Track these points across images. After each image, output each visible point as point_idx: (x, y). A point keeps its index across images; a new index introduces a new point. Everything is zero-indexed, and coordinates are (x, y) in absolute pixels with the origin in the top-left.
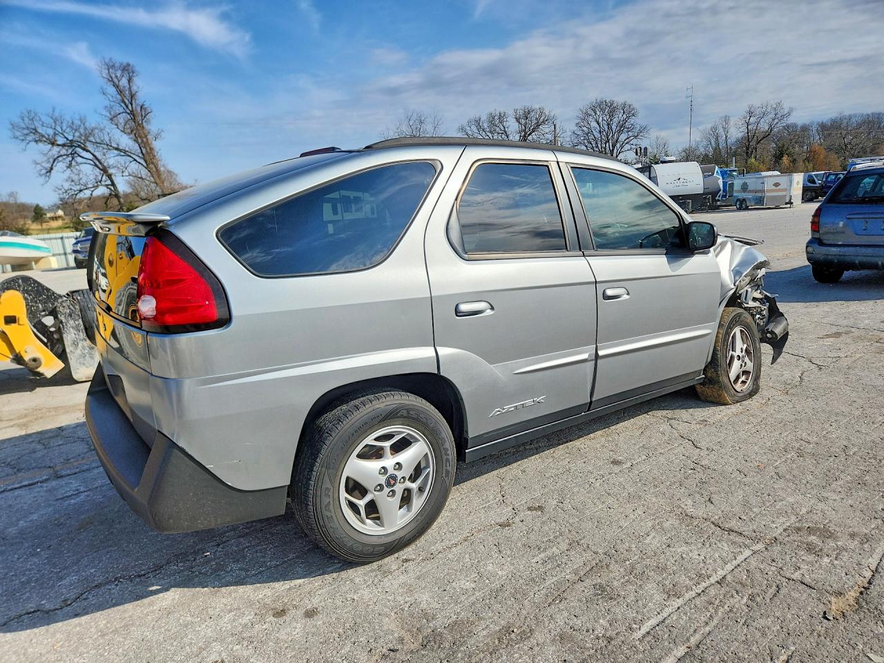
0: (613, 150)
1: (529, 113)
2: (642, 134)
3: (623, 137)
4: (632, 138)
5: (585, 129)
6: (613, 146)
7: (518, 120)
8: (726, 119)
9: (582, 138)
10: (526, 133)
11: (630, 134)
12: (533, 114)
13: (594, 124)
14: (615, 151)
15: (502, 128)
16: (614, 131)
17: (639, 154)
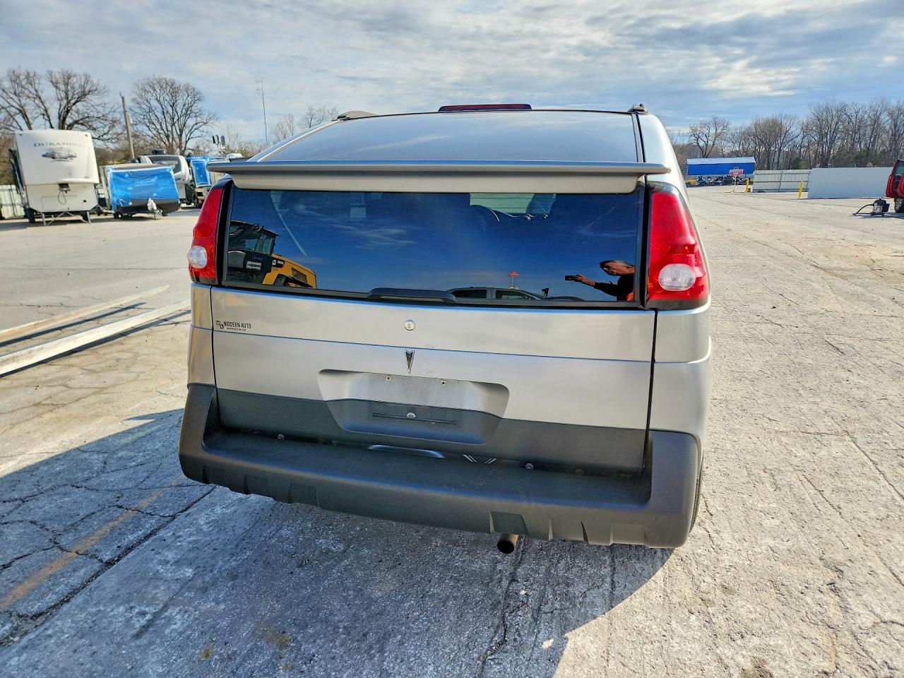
0: (181, 135)
1: (69, 78)
2: (211, 121)
3: (191, 122)
4: (201, 124)
5: (144, 106)
6: (181, 131)
7: (55, 85)
8: (291, 117)
9: (142, 117)
10: (68, 102)
11: (199, 119)
12: (74, 80)
13: (154, 103)
14: (184, 136)
15: (33, 91)
16: (179, 113)
17: (217, 143)
